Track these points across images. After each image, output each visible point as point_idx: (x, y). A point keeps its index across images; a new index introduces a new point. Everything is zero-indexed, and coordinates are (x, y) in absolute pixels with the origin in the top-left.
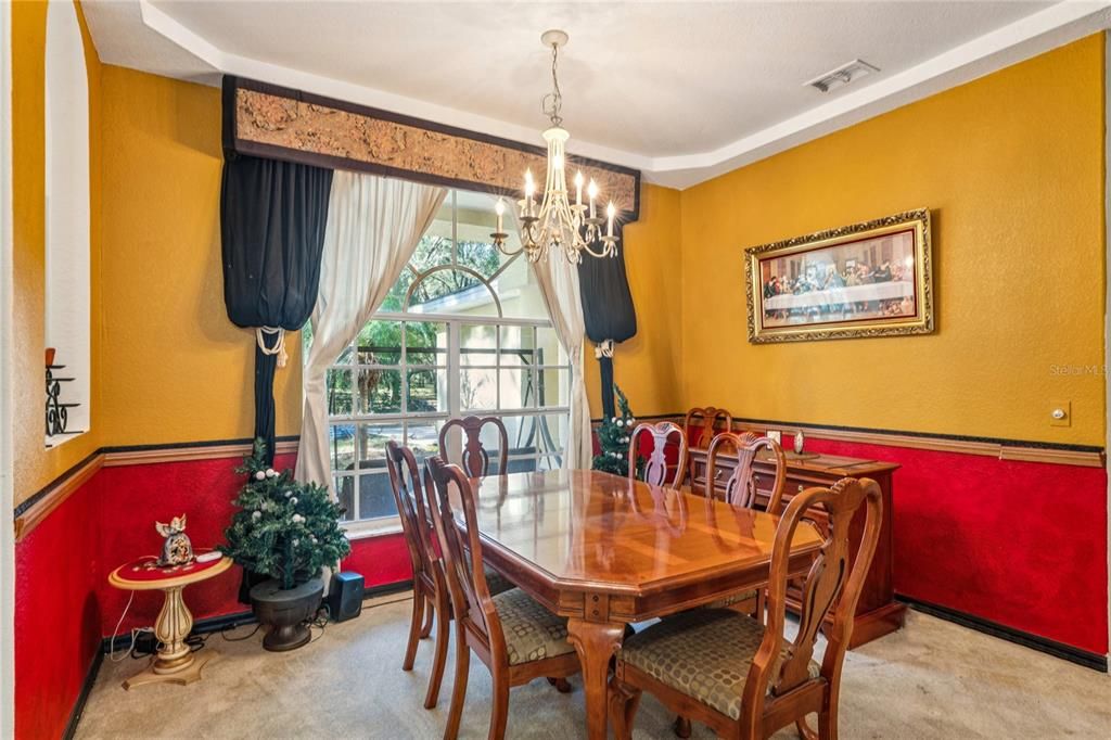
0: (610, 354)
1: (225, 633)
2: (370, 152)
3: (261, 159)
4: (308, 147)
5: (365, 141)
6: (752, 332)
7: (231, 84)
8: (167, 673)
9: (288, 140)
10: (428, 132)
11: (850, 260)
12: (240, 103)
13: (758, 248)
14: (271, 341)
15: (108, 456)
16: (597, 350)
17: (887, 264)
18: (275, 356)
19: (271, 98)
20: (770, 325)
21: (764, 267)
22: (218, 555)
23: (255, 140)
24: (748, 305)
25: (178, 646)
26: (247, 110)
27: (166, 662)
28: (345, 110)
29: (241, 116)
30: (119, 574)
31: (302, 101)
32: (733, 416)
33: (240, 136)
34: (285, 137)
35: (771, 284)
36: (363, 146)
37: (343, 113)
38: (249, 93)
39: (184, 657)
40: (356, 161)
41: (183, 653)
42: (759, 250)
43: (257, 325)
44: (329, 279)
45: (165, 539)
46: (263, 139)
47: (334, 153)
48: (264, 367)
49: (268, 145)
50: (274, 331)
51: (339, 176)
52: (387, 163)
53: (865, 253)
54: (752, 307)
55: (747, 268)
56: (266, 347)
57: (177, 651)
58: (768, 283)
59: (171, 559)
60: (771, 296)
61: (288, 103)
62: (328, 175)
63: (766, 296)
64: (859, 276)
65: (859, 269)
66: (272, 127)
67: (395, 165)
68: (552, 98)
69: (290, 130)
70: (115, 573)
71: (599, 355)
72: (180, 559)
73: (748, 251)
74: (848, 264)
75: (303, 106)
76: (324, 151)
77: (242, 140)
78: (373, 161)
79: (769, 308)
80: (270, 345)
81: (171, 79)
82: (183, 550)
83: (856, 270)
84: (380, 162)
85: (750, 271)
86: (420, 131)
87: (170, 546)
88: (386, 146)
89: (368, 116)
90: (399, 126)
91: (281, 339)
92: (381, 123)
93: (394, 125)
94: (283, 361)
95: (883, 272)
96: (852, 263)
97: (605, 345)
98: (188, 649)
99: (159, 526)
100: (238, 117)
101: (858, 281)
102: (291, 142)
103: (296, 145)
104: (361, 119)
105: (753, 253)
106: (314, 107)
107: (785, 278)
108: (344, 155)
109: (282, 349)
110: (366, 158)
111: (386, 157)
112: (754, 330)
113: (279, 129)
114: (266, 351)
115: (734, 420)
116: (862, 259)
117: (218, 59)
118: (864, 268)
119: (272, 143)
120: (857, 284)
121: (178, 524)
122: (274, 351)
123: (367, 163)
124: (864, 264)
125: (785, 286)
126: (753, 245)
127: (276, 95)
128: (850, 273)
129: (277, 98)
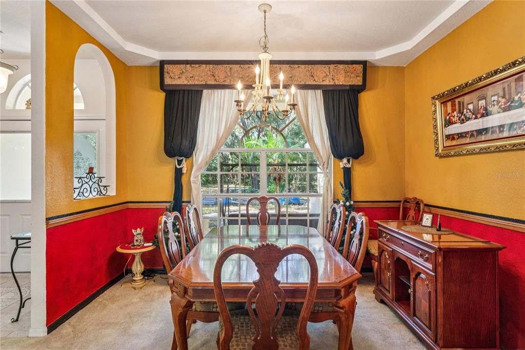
0: (348, 166)
1: (161, 275)
2: (216, 80)
3: (175, 91)
4: (191, 83)
5: (213, 75)
6: (437, 150)
7: (163, 63)
8: (134, 284)
9: (183, 81)
10: (242, 66)
11: (494, 95)
12: (165, 70)
13: (438, 96)
14: (180, 162)
15: (130, 204)
16: (341, 163)
17: (519, 95)
18: (182, 168)
19: (176, 66)
20: (448, 145)
21: (444, 107)
22: (151, 244)
23: (171, 83)
24: (434, 132)
25: (138, 275)
26: (168, 72)
27: (135, 280)
28: (205, 64)
29: (166, 75)
30: (120, 248)
31: (188, 64)
32: (425, 203)
33: (166, 83)
34: (181, 80)
35: (448, 117)
36: (213, 78)
37: (204, 65)
38: (168, 66)
39: (140, 280)
40: (210, 85)
41: (140, 278)
42: (440, 97)
43: (174, 156)
44: (201, 134)
45: (135, 236)
46: (174, 83)
47: (200, 83)
48: (178, 173)
49: (176, 85)
50: (181, 158)
51: (205, 92)
52: (223, 83)
53: (504, 89)
54: (437, 134)
55: (433, 109)
56: (178, 165)
57: (138, 277)
58: (446, 118)
59: (136, 243)
60: (448, 126)
61: (182, 66)
62: (200, 93)
63: (445, 127)
64: (500, 107)
65: (500, 102)
66: (177, 77)
67: (226, 84)
68: (264, 38)
69: (183, 77)
70: (119, 247)
71: (342, 166)
72: (138, 244)
73: (433, 98)
74: (493, 98)
75: (188, 66)
76: (197, 83)
77: (166, 85)
78: (217, 83)
79: (447, 134)
80: (179, 164)
81: (149, 66)
82: (139, 241)
83: (498, 102)
84: (220, 83)
85: (435, 111)
86: (238, 66)
87: (136, 238)
88: (222, 76)
89: (214, 64)
90: (228, 66)
91: (184, 161)
92: (219, 66)
93: (226, 66)
94: (184, 171)
95: (517, 101)
96: (495, 98)
97: (345, 160)
98: (142, 277)
99: (133, 231)
100: (165, 76)
101: (499, 110)
102: (183, 82)
103: (186, 82)
104: (211, 66)
105: (437, 99)
106: (192, 65)
107: (455, 113)
108: (204, 83)
109: (185, 166)
110: (213, 83)
111: (222, 80)
112: (438, 148)
113: (179, 78)
114: (178, 167)
115: (426, 205)
116: (501, 94)
117: (157, 55)
118: (503, 100)
119: (177, 83)
120: (499, 113)
121: (139, 230)
122: (181, 167)
123: (214, 85)
124: (504, 97)
125: (456, 119)
126: (435, 94)
127: (178, 64)
128: (494, 105)
129: (178, 65)
